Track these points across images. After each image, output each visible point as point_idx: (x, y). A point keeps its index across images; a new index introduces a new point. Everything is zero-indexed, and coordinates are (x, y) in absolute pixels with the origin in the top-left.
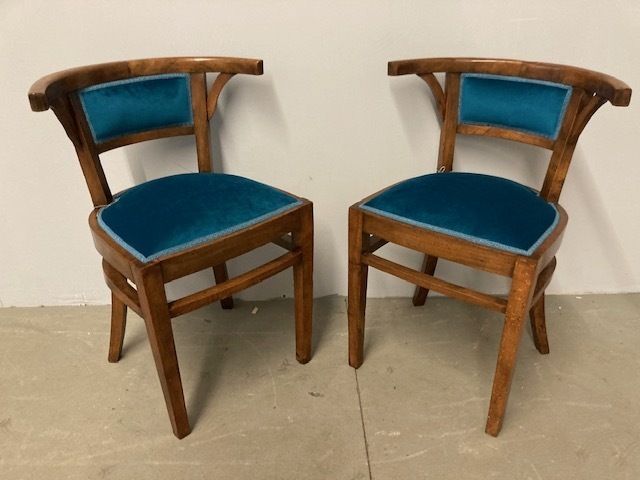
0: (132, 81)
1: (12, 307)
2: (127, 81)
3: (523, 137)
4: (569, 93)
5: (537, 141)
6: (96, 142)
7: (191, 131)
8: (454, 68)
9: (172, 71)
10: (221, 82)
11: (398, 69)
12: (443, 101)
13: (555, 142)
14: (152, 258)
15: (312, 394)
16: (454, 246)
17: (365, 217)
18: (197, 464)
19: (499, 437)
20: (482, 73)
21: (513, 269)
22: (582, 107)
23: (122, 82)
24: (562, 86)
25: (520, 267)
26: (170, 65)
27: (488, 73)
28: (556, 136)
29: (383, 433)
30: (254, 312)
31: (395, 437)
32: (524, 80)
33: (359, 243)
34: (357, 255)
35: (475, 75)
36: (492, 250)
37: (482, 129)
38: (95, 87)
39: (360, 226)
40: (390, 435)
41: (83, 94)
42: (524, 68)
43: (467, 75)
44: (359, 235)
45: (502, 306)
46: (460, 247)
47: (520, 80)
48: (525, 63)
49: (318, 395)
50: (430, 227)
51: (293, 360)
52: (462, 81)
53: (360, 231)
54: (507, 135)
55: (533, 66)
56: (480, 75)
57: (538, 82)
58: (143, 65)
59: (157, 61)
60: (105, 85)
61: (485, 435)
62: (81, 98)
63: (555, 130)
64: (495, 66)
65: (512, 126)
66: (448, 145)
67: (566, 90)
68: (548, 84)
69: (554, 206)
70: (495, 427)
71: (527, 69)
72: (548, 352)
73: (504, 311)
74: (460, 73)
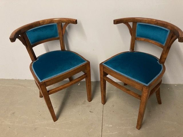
0: (41, 26)
1: (19, 79)
2: (39, 27)
3: (155, 43)
5: (159, 45)
6: (31, 45)
7: (58, 39)
8: (135, 21)
9: (52, 23)
10: (66, 25)
11: (117, 22)
12: (131, 31)
13: (164, 46)
14: (42, 81)
15: (90, 112)
17: (104, 67)
18: (58, 129)
20: (143, 23)
22: (172, 37)
23: (38, 27)
24: (167, 29)
25: (144, 89)
26: (51, 21)
27: (145, 23)
28: (164, 45)
29: (107, 125)
30: (79, 85)
31: (110, 127)
32: (156, 26)
33: (103, 74)
34: (102, 77)
35: (141, 23)
36: (137, 83)
37: (143, 39)
38: (30, 30)
39: (103, 69)
41: (27, 32)
42: (156, 22)
43: (139, 23)
45: (139, 98)
46: (128, 80)
47: (155, 26)
49: (92, 112)
50: (121, 73)
51: (87, 101)
52: (137, 25)
53: (103, 71)
54: (150, 42)
55: (159, 22)
56: (143, 24)
58: (44, 22)
59: (48, 20)
60: (33, 29)
61: (136, 129)
62: (27, 33)
63: (164, 42)
65: (152, 39)
66: (133, 43)
67: (168, 31)
68: (163, 28)
69: (162, 65)
70: (139, 127)
71: (157, 22)
72: (161, 104)
73: (140, 99)
74: (136, 22)
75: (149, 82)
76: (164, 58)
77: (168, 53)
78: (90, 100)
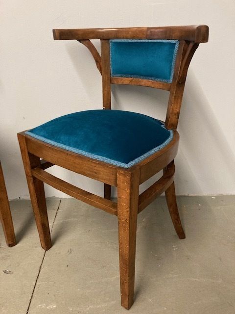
4: (177, 46)
5: (162, 86)
8: (105, 37)
13: (171, 85)
15: (5, 272)
16: (77, 161)
17: (27, 140)
19: (131, 310)
20: (123, 38)
21: (116, 179)
22: (184, 54)
24: (172, 41)
25: (120, 178)
27: (127, 38)
28: (171, 81)
29: (44, 306)
31: (51, 309)
32: (150, 41)
33: (28, 160)
35: (119, 40)
37: (126, 80)
40: (48, 307)
42: (149, 33)
43: (113, 41)
44: (27, 155)
45: (114, 210)
47: (147, 41)
48: (148, 28)
49: (9, 272)
50: (64, 146)
52: (111, 45)
53: (26, 151)
54: (143, 83)
56: (123, 40)
57: (158, 41)
61: (122, 307)
63: (170, 75)
64: (130, 33)
65: (145, 76)
67: (175, 44)
68: (164, 41)
69: (171, 132)
70: (126, 303)
71: (151, 32)
72: (184, 238)
73: (116, 213)
74: (109, 39)
75: (132, 159)
76: (175, 112)
77: (181, 99)
78: (10, 243)
